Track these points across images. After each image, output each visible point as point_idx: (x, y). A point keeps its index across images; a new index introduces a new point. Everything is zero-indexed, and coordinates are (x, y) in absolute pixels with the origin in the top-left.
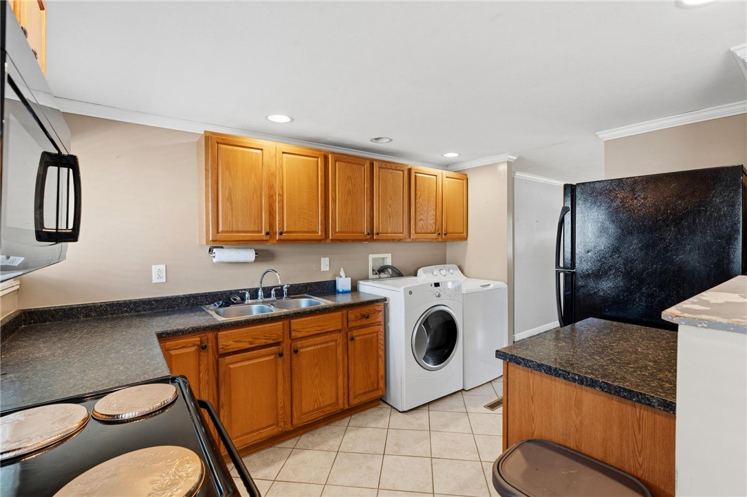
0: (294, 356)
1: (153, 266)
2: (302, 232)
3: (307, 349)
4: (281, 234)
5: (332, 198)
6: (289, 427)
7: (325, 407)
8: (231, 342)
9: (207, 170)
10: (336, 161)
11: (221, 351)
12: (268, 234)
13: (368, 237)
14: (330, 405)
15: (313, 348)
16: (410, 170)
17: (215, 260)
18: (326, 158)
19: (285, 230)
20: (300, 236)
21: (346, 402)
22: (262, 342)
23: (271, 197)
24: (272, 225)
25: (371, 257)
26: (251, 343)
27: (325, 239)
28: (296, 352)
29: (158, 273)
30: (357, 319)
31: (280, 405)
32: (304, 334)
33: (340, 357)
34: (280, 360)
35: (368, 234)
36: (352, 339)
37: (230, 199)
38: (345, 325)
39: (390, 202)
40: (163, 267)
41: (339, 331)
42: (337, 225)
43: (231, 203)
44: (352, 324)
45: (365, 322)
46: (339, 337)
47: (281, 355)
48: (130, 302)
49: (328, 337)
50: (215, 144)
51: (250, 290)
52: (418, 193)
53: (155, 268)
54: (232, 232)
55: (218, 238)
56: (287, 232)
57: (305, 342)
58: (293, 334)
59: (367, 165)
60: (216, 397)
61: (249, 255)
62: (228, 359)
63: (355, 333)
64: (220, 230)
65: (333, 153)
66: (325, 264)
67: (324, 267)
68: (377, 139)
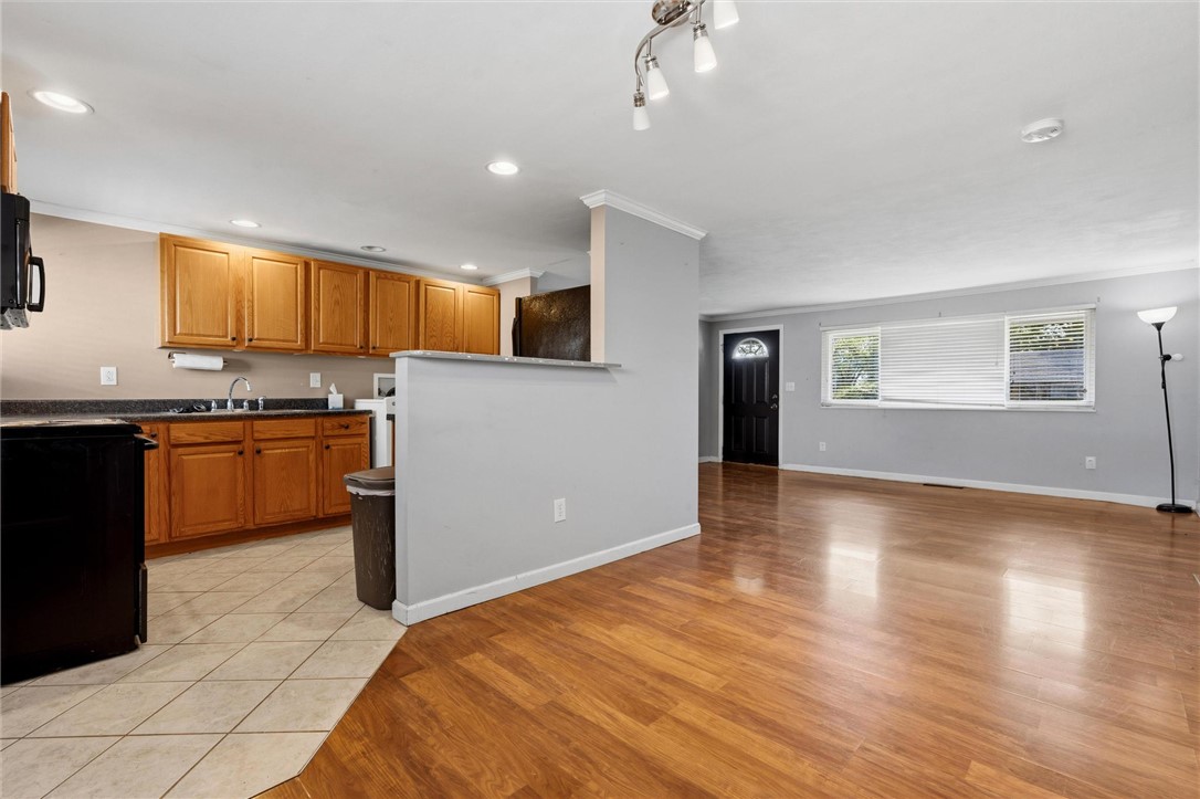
0: (257, 457)
1: (102, 369)
2: (277, 340)
3: (274, 452)
4: (251, 340)
5: (315, 307)
6: (250, 526)
7: (294, 511)
8: (183, 435)
9: (162, 271)
10: (320, 269)
11: (173, 442)
12: (234, 339)
13: (362, 351)
14: (301, 510)
15: (279, 451)
16: (418, 283)
17: (174, 365)
18: (307, 265)
19: (256, 337)
20: (274, 344)
21: (320, 509)
22: (219, 438)
23: (239, 303)
24: (239, 331)
25: (376, 376)
26: (206, 438)
27: (307, 351)
28: (259, 452)
29: (108, 376)
30: (333, 428)
31: (240, 501)
32: (268, 436)
33: (312, 465)
34: (240, 459)
35: (361, 347)
36: (328, 447)
37: (189, 302)
38: (320, 433)
39: (391, 315)
40: (114, 370)
41: (313, 438)
42: (321, 336)
43: (191, 306)
44: (327, 433)
45: (343, 432)
46: (312, 444)
47: (241, 453)
48: (75, 402)
49: (296, 443)
50: (171, 248)
51: (218, 402)
52: (430, 308)
53: (104, 370)
54: (192, 335)
55: (175, 340)
56: (257, 339)
57: (269, 444)
58: (256, 435)
59: (360, 275)
60: (167, 485)
61: (216, 363)
62: (180, 450)
63: (331, 442)
64: (178, 332)
65: (316, 260)
66: (315, 380)
67: (314, 383)
68: (370, 248)
